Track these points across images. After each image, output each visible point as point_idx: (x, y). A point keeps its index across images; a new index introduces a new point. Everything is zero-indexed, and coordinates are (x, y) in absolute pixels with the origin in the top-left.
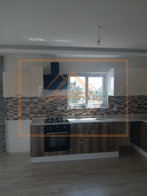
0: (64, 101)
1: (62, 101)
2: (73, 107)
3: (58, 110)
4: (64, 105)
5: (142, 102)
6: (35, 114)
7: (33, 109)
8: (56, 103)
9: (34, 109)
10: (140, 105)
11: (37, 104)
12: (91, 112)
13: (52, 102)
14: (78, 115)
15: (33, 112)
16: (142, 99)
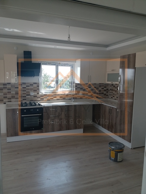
0: (36, 87)
1: (34, 87)
2: (45, 93)
3: (30, 95)
4: (36, 91)
5: (102, 88)
6: (8, 99)
7: (6, 94)
8: (29, 89)
9: (8, 94)
10: (101, 91)
11: (10, 89)
12: (60, 97)
13: (25, 88)
14: (50, 100)
15: (6, 97)
16: (102, 86)
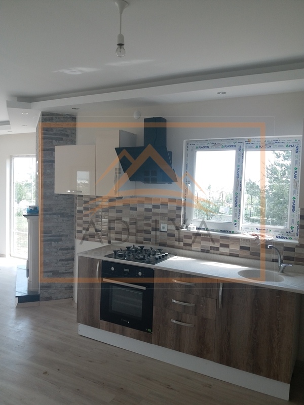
0: (174, 211)
1: (170, 211)
2: (197, 229)
3: (160, 231)
6: (116, 233)
8: (157, 214)
11: (121, 212)
12: (242, 248)
13: (150, 210)
14: (208, 252)
